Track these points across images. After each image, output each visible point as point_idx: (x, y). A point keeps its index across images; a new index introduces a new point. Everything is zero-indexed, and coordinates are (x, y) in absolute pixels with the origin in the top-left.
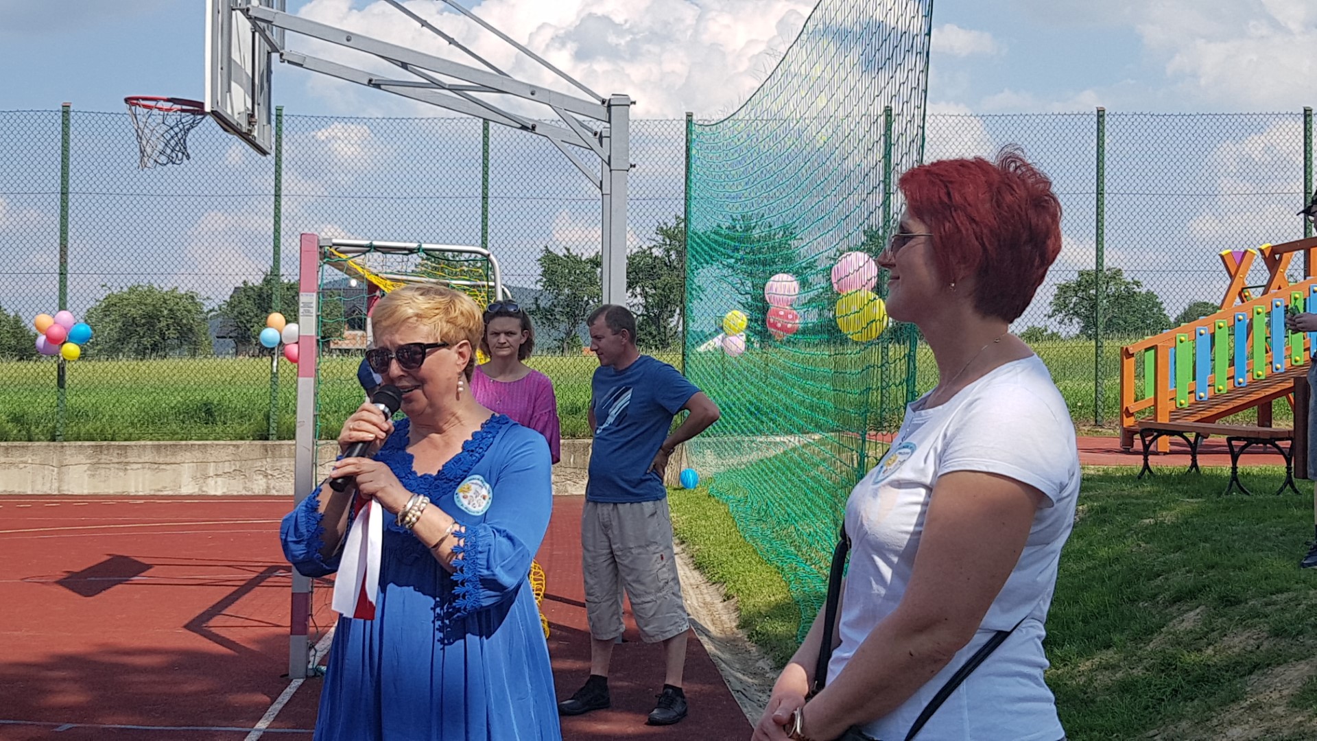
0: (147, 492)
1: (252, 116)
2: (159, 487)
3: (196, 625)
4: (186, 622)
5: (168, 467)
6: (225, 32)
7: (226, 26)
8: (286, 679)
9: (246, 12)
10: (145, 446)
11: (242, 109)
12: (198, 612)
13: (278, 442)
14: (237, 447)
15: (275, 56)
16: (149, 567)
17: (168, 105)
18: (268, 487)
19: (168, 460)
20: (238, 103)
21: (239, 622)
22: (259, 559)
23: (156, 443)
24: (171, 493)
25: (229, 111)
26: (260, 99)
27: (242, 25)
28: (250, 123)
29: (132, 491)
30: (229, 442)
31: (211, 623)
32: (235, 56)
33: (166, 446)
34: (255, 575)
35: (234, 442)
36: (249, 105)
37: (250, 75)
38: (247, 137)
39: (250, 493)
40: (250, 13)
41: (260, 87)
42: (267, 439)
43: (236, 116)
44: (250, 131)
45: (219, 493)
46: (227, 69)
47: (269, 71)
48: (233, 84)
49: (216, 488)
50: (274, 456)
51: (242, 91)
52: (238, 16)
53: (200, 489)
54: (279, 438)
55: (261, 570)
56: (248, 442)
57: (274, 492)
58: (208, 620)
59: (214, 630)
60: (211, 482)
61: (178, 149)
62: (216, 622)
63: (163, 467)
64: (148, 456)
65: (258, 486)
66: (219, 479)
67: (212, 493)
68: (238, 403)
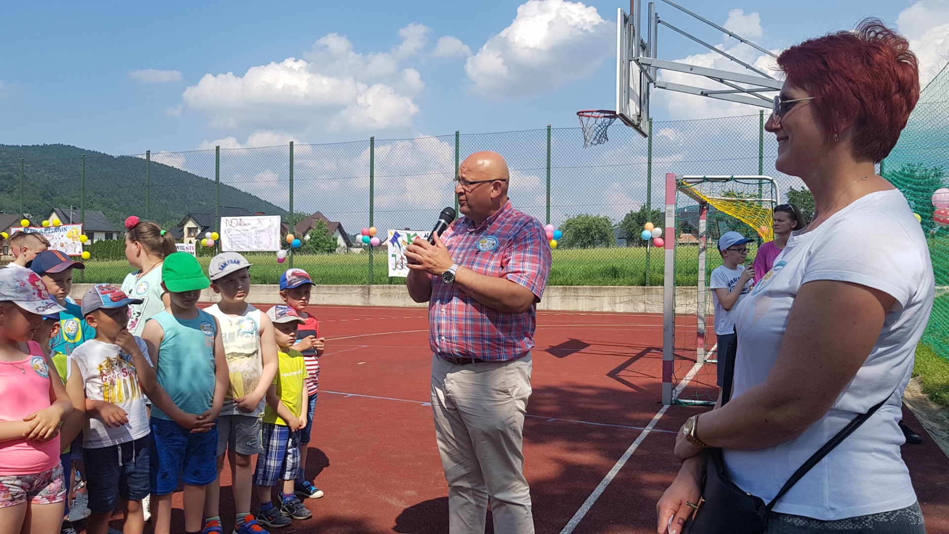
0: (587, 310)
1: (640, 116)
2: (593, 308)
3: (613, 374)
4: (608, 372)
5: (597, 298)
6: (626, 74)
7: (627, 71)
8: (660, 405)
9: (637, 61)
10: (586, 288)
11: (635, 113)
12: (614, 368)
13: (650, 287)
14: (630, 289)
15: (652, 85)
16: (589, 345)
17: (597, 114)
18: (645, 309)
19: (597, 295)
20: (633, 110)
21: (634, 374)
22: (643, 343)
23: (591, 287)
24: (598, 311)
25: (628, 114)
26: (644, 108)
27: (635, 68)
28: (638, 120)
29: (581, 310)
30: (626, 287)
31: (620, 374)
32: (631, 86)
33: (596, 288)
34: (641, 351)
35: (628, 287)
36: (638, 110)
37: (639, 95)
38: (637, 127)
39: (636, 312)
40: (639, 61)
41: (644, 101)
42: (645, 285)
43: (632, 117)
44: (639, 124)
45: (621, 311)
46: (627, 92)
47: (648, 93)
48: (630, 100)
49: (620, 308)
50: (648, 294)
51: (634, 103)
52: (633, 63)
53: (613, 309)
54: (651, 285)
55: (644, 349)
56: (635, 287)
57: (648, 312)
58: (619, 372)
59: (622, 377)
60: (618, 306)
61: (602, 137)
62: (622, 373)
63: (594, 298)
64: (587, 293)
65: (641, 308)
66: (622, 305)
67: (618, 311)
68: (631, 268)
